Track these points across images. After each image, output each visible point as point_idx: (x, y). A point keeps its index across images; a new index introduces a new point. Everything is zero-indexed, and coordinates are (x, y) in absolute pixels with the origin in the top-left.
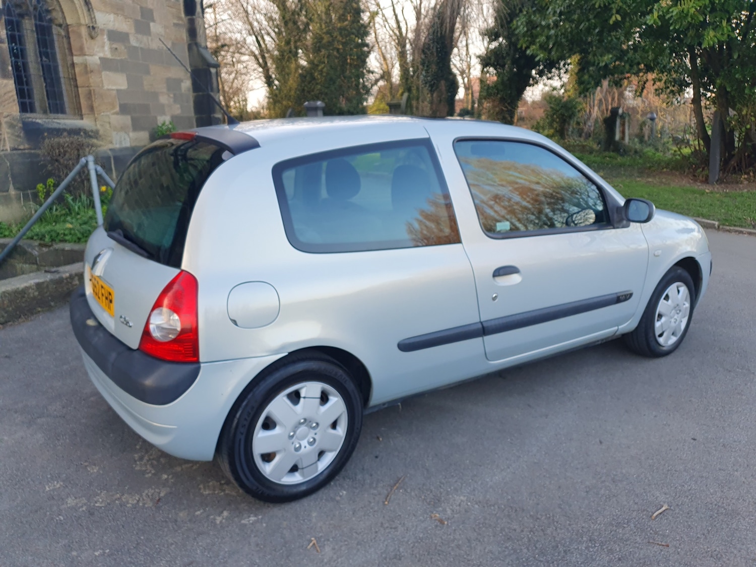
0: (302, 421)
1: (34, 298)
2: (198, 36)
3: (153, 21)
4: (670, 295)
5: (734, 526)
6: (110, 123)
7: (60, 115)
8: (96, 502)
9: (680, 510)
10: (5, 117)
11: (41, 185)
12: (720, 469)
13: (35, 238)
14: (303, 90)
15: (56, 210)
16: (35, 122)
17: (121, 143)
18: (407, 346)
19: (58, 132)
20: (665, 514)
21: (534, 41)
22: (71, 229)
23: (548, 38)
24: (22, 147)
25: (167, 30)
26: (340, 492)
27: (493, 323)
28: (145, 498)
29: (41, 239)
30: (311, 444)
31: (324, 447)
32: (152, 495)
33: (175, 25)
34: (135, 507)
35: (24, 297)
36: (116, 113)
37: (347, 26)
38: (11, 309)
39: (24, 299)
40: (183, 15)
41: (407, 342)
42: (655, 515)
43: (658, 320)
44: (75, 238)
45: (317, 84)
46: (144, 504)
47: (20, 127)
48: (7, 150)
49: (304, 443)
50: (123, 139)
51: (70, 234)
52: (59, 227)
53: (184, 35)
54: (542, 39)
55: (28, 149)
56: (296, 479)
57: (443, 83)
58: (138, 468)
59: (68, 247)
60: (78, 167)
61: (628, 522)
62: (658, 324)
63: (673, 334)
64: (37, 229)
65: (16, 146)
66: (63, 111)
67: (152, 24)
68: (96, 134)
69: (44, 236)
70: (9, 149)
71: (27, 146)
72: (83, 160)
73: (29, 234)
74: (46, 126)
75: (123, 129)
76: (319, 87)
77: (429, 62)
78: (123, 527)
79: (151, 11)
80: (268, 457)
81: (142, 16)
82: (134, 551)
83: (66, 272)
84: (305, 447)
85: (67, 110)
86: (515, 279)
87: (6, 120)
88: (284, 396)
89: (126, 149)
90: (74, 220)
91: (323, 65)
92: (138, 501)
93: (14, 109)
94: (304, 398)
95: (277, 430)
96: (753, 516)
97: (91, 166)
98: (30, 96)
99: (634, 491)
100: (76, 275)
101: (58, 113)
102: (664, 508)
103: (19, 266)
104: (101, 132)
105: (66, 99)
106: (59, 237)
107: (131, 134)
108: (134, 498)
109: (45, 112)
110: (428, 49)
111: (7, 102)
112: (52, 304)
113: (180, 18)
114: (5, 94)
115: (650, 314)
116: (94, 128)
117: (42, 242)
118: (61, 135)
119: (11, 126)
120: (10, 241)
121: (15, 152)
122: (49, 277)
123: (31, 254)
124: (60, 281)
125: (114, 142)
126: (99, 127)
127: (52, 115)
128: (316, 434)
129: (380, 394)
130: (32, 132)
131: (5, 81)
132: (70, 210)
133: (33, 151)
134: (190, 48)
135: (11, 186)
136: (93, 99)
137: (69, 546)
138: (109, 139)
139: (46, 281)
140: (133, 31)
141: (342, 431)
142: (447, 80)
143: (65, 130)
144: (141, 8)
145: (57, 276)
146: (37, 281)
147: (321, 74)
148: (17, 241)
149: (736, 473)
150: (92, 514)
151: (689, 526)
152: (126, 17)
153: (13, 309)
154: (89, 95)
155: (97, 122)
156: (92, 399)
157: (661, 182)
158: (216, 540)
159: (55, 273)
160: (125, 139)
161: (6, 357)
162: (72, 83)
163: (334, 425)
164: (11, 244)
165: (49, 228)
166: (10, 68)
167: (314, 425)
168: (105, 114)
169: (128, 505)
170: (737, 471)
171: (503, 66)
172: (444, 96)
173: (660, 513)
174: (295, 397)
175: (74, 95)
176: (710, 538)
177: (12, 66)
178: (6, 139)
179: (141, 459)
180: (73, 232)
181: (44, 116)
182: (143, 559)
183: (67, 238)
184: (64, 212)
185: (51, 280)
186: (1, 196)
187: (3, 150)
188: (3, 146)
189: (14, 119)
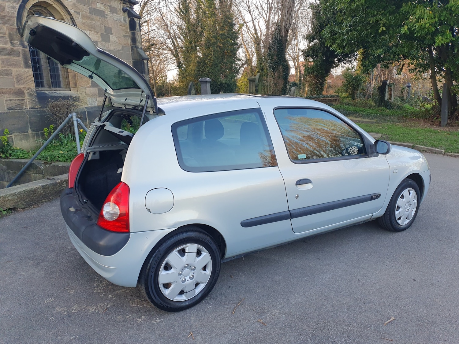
0: (186, 265)
1: (41, 194)
2: (137, 42)
3: (112, 34)
4: (404, 195)
5: (432, 330)
6: (86, 92)
7: (58, 88)
8: (72, 310)
9: (402, 320)
10: (27, 90)
11: (46, 129)
12: (428, 298)
13: (42, 159)
14: (199, 71)
15: (54, 142)
16: (43, 92)
17: (92, 104)
18: (246, 224)
19: (56, 98)
20: (393, 322)
21: (334, 42)
22: (62, 154)
23: (343, 40)
24: (36, 107)
25: (119, 39)
26: (207, 306)
27: (296, 211)
28: (99, 308)
29: (45, 160)
30: (191, 278)
31: (198, 281)
32: (103, 306)
33: (124, 36)
34: (93, 313)
35: (35, 193)
36: (90, 87)
37: (225, 33)
38: (28, 200)
39: (35, 195)
40: (129, 30)
41: (246, 221)
42: (386, 323)
43: (397, 210)
44: (64, 159)
45: (207, 67)
46: (98, 311)
47: (35, 96)
48: (27, 109)
49: (187, 278)
50: (93, 101)
51: (62, 157)
52: (56, 153)
53: (129, 41)
54: (339, 41)
55: (39, 108)
56: (183, 298)
57: (281, 67)
58: (96, 291)
59: (60, 164)
60: (67, 119)
61: (370, 327)
62: (397, 212)
63: (407, 218)
64: (44, 154)
65: (33, 107)
66: (60, 86)
67: (111, 36)
68: (77, 99)
69: (47, 158)
70: (29, 109)
71: (39, 106)
72: (70, 115)
73: (39, 157)
74: (50, 95)
75: (93, 96)
76: (208, 69)
77: (272, 55)
78: (86, 323)
79: (111, 28)
80: (167, 286)
81: (105, 32)
82: (92, 337)
83: (59, 179)
84: (188, 280)
85: (62, 86)
86: (309, 186)
87: (27, 91)
88: (176, 252)
89: (95, 107)
90: (64, 149)
91: (211, 56)
92: (95, 310)
93: (32, 86)
94: (187, 252)
95: (172, 271)
96: (444, 325)
97: (75, 119)
98: (41, 78)
99: (376, 309)
100: (65, 181)
101: (57, 87)
102: (392, 319)
103: (33, 175)
104: (81, 98)
105: (61, 79)
106: (56, 159)
107: (98, 99)
108: (93, 308)
109: (49, 87)
110: (272, 47)
111: (28, 82)
112: (51, 197)
113: (127, 32)
114: (27, 77)
115: (392, 207)
116: (77, 95)
117: (46, 161)
118: (58, 99)
119: (30, 95)
120: (28, 161)
121: (32, 110)
122: (49, 182)
123: (40, 168)
124: (55, 185)
125: (88, 103)
126: (79, 95)
127: (53, 89)
128: (194, 273)
129: (231, 251)
130: (42, 98)
131: (27, 70)
132: (62, 143)
133: (42, 109)
134: (132, 49)
135: (29, 129)
136: (77, 79)
137: (57, 333)
138: (85, 101)
139: (48, 184)
140: (100, 40)
141: (209, 271)
142: (283, 65)
143: (60, 97)
144: (105, 27)
145: (54, 182)
146: (43, 184)
147: (210, 61)
148: (32, 161)
149: (437, 300)
150: (70, 316)
151: (406, 329)
152: (96, 32)
153: (29, 200)
154: (75, 77)
155: (79, 92)
156: (72, 252)
157: (412, 126)
158: (137, 331)
159: (53, 180)
160: (94, 102)
161: (25, 228)
162: (65, 70)
163: (205, 268)
164: (28, 163)
165: (50, 153)
166: (30, 62)
167: (193, 268)
168: (83, 87)
169: (89, 312)
170: (437, 299)
171: (317, 56)
172: (281, 75)
173: (390, 322)
174: (182, 252)
175: (66, 77)
176: (418, 336)
177: (31, 61)
178: (27, 102)
179: (98, 286)
180: (63, 156)
181: (48, 89)
182: (97, 341)
183: (60, 159)
184: (58, 144)
185: (51, 184)
186: (24, 135)
187: (25, 109)
188: (25, 107)
189: (32, 91)
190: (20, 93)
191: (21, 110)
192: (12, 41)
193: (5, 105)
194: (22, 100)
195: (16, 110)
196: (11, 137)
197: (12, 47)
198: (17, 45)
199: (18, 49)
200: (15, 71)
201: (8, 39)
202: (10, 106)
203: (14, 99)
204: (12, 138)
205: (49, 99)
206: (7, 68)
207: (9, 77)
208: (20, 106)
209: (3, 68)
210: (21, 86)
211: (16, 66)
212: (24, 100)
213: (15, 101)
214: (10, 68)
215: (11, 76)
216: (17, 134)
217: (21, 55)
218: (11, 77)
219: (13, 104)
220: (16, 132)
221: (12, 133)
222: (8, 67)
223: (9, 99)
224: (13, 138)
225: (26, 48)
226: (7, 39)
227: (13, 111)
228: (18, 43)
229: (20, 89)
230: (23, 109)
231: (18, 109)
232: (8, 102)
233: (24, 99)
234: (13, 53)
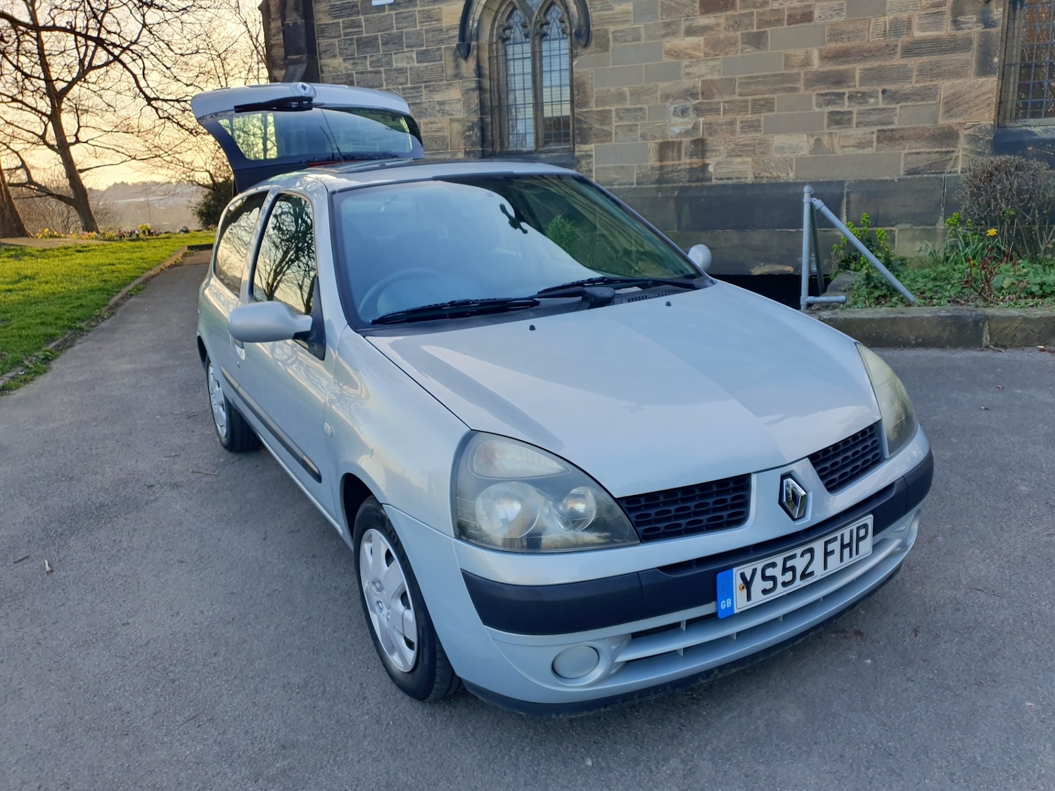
10: (966, 129)
47: (989, 141)
48: (956, 172)
65: (972, 167)
70: (959, 171)
87: (968, 132)
93: (986, 117)
111: (976, 108)
114: (977, 97)
119: (973, 139)
131: (983, 80)
135: (941, 219)
178: (960, 157)
186: (923, 230)
187: (950, 172)
188: (952, 167)
189: (980, 130)
190: (948, 136)
191: (939, 175)
192: (961, 18)
193: (902, 163)
194: (948, 152)
195: (925, 176)
196: (892, 231)
197: (953, 32)
198: (968, 25)
199: (970, 33)
200: (946, 87)
201: (948, 17)
202: (914, 166)
203: (928, 150)
204: (894, 235)
205: (1030, 149)
206: (928, 83)
207: (929, 103)
208: (936, 167)
209: (918, 85)
210: (953, 121)
211: (955, 74)
212: (953, 152)
213: (928, 156)
214: (934, 83)
215: (935, 99)
216: (908, 226)
217: (975, 46)
218: (934, 102)
219: (922, 162)
220: (906, 223)
221: (897, 223)
222: (931, 81)
223: (914, 151)
224: (896, 234)
225: (994, 26)
226: (946, 17)
227: (917, 176)
228: (975, 19)
229: (950, 127)
230: (944, 173)
231: (934, 173)
232: (910, 158)
233: (952, 149)
234: (952, 45)
